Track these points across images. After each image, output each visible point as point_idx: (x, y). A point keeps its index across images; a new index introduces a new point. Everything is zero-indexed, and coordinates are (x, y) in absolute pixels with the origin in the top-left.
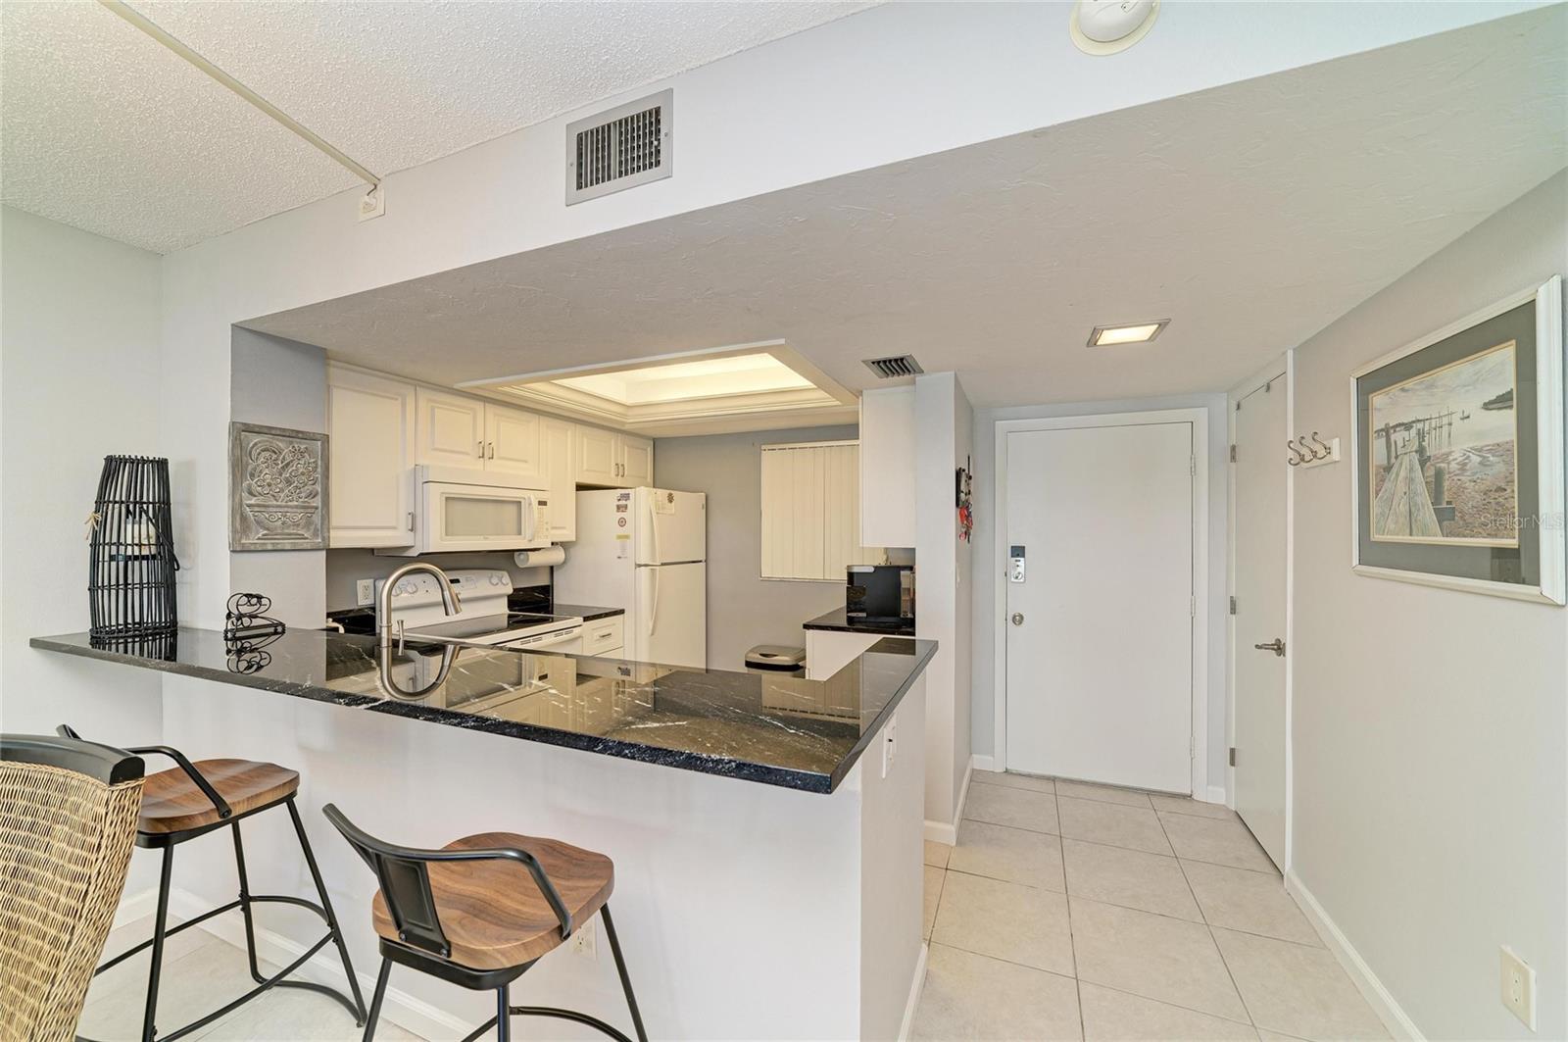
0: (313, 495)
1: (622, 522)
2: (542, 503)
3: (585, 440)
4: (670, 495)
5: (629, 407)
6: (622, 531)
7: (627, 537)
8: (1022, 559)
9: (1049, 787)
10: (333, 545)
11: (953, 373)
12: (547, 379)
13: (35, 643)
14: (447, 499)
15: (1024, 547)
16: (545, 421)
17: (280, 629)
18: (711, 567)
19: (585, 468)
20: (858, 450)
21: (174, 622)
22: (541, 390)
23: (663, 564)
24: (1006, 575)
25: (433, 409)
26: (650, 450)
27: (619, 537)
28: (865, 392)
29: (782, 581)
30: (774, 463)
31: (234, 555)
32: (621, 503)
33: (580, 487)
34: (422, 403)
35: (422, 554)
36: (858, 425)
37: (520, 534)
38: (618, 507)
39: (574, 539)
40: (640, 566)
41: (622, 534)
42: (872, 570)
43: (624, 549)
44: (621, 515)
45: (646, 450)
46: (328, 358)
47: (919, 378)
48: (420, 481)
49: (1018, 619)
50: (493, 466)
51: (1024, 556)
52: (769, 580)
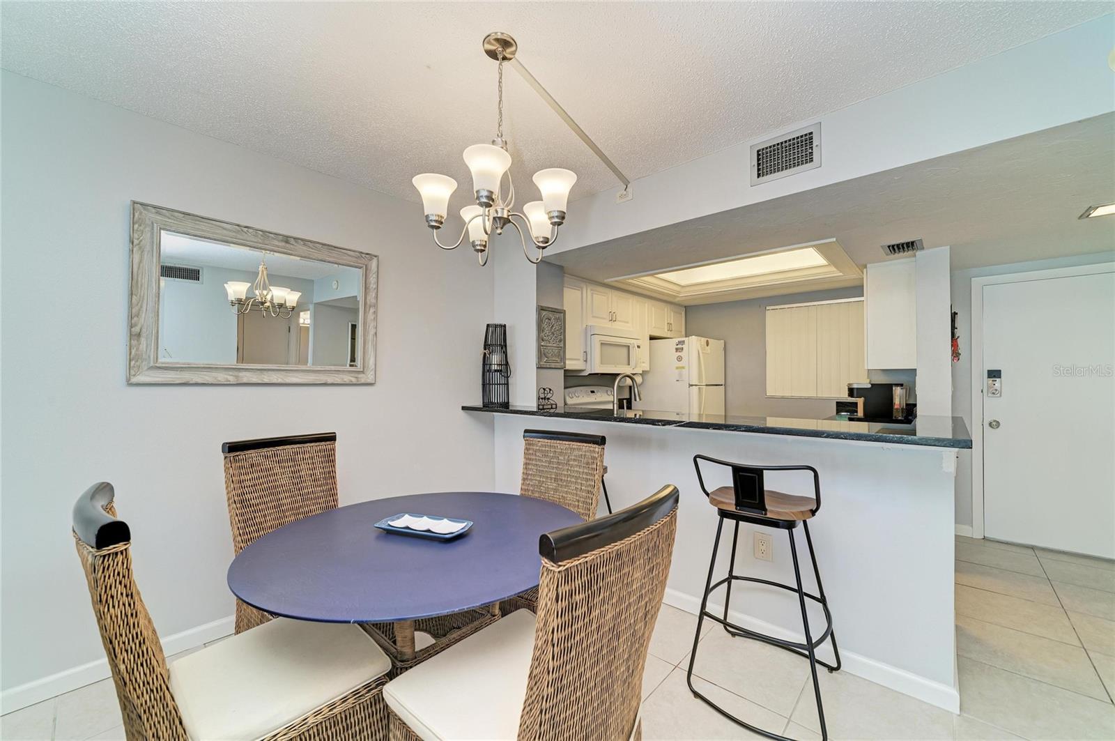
0: (560, 341)
1: (679, 359)
2: (639, 347)
3: (653, 309)
4: (707, 341)
5: (683, 287)
6: (680, 364)
7: (683, 368)
8: (998, 380)
9: (1030, 552)
10: (567, 368)
11: (949, 247)
12: (652, 275)
13: (464, 408)
14: (602, 344)
15: (1000, 371)
16: (636, 298)
17: (554, 406)
18: (728, 388)
19: (654, 325)
20: (863, 305)
21: (508, 403)
22: (649, 281)
23: (707, 385)
24: (982, 392)
25: (592, 293)
26: (683, 313)
27: (677, 368)
28: (868, 266)
29: (783, 398)
30: (775, 318)
31: (539, 370)
32: (678, 346)
33: (652, 338)
34: (589, 291)
35: (590, 374)
36: (863, 286)
37: (629, 364)
38: (677, 349)
39: (648, 369)
40: (692, 385)
41: (681, 366)
42: (869, 386)
43: (680, 375)
44: (679, 354)
45: (681, 314)
46: (564, 273)
47: (919, 253)
48: (589, 334)
49: (995, 425)
50: (616, 325)
51: (1000, 377)
52: (772, 397)
